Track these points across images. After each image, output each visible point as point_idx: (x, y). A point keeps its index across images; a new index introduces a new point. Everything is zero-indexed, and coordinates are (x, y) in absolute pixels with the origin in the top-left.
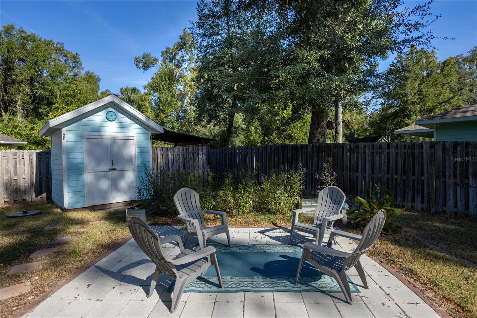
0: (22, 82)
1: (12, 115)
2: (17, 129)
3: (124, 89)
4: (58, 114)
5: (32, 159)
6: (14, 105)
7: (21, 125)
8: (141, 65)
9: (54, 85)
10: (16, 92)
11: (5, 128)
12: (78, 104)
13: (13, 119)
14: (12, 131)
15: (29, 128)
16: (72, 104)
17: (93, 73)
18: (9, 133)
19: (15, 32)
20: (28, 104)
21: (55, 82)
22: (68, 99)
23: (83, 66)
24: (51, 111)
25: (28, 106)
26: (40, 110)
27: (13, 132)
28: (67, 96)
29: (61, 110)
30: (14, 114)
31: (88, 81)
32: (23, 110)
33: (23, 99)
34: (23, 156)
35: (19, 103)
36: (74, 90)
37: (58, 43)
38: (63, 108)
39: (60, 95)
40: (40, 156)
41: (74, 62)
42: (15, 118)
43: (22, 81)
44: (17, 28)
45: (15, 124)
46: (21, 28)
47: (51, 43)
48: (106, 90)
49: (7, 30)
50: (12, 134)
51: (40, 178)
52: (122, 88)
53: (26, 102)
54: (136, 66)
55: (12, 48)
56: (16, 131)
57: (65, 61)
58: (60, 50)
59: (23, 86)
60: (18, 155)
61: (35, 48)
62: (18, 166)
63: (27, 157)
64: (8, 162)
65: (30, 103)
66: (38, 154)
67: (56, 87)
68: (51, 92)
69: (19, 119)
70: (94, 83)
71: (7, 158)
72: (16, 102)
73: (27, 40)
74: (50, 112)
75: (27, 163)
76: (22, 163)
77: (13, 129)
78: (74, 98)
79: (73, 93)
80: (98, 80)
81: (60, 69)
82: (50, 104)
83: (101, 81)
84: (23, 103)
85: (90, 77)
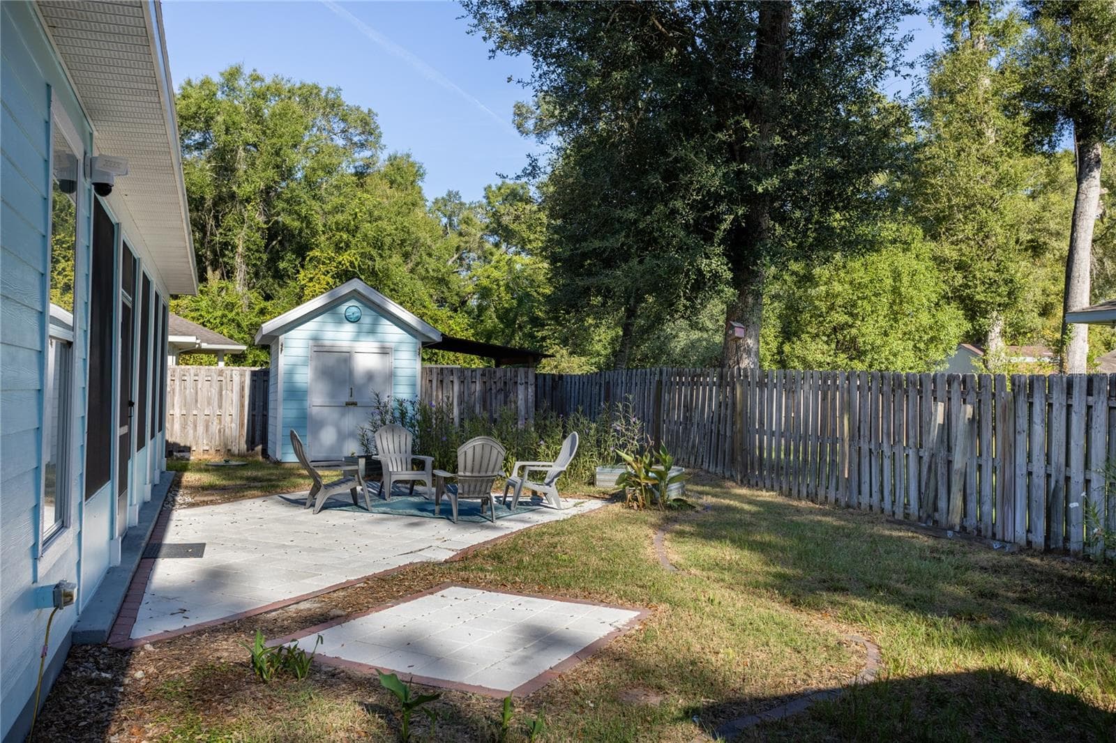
0: (248, 200)
1: (226, 280)
2: (234, 313)
3: (494, 188)
4: (316, 274)
5: (244, 382)
6: (231, 255)
7: (241, 302)
8: (530, 124)
9: (313, 202)
10: (236, 225)
11: (211, 310)
12: (362, 248)
13: (227, 289)
14: (224, 316)
15: (257, 308)
16: (348, 246)
17: (408, 156)
18: (218, 321)
19: (242, 83)
20: (257, 251)
21: (316, 195)
22: (341, 236)
23: (383, 141)
24: (303, 266)
25: (257, 255)
26: (282, 265)
27: (225, 320)
28: (338, 230)
29: (324, 263)
30: (229, 274)
31: (392, 182)
32: (247, 265)
33: (248, 240)
34: (231, 377)
35: (240, 249)
36: (356, 214)
37: (330, 90)
38: (329, 259)
39: (325, 225)
40: (255, 378)
41: (363, 133)
42: (231, 286)
43: (250, 197)
44: (247, 71)
45: (229, 300)
46: (255, 70)
47: (315, 91)
48: (449, 194)
49: (228, 80)
50: (222, 324)
51: (253, 415)
52: (490, 187)
53: (254, 248)
54: (518, 128)
55: (234, 123)
56: (230, 316)
57: (343, 131)
58: (333, 106)
59: (249, 208)
60: (224, 375)
61: (280, 115)
62: (224, 392)
63: (236, 379)
64: (211, 386)
65: (262, 249)
66: (254, 374)
67: (316, 205)
68: (306, 219)
69: (238, 286)
70: (408, 183)
71: (209, 379)
72: (234, 247)
73: (263, 99)
74: (301, 270)
75: (236, 388)
76: (229, 388)
77: (226, 312)
78: (353, 232)
79: (354, 219)
80: (419, 174)
81: (327, 160)
82: (302, 250)
83: (427, 178)
84: (249, 249)
85: (399, 169)
